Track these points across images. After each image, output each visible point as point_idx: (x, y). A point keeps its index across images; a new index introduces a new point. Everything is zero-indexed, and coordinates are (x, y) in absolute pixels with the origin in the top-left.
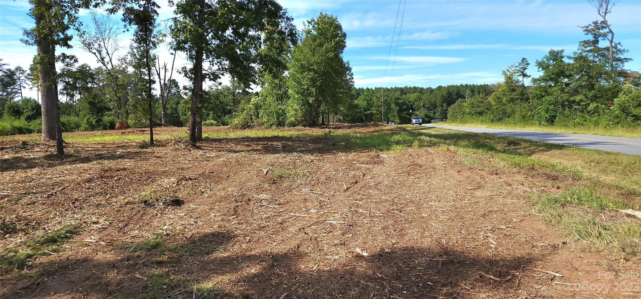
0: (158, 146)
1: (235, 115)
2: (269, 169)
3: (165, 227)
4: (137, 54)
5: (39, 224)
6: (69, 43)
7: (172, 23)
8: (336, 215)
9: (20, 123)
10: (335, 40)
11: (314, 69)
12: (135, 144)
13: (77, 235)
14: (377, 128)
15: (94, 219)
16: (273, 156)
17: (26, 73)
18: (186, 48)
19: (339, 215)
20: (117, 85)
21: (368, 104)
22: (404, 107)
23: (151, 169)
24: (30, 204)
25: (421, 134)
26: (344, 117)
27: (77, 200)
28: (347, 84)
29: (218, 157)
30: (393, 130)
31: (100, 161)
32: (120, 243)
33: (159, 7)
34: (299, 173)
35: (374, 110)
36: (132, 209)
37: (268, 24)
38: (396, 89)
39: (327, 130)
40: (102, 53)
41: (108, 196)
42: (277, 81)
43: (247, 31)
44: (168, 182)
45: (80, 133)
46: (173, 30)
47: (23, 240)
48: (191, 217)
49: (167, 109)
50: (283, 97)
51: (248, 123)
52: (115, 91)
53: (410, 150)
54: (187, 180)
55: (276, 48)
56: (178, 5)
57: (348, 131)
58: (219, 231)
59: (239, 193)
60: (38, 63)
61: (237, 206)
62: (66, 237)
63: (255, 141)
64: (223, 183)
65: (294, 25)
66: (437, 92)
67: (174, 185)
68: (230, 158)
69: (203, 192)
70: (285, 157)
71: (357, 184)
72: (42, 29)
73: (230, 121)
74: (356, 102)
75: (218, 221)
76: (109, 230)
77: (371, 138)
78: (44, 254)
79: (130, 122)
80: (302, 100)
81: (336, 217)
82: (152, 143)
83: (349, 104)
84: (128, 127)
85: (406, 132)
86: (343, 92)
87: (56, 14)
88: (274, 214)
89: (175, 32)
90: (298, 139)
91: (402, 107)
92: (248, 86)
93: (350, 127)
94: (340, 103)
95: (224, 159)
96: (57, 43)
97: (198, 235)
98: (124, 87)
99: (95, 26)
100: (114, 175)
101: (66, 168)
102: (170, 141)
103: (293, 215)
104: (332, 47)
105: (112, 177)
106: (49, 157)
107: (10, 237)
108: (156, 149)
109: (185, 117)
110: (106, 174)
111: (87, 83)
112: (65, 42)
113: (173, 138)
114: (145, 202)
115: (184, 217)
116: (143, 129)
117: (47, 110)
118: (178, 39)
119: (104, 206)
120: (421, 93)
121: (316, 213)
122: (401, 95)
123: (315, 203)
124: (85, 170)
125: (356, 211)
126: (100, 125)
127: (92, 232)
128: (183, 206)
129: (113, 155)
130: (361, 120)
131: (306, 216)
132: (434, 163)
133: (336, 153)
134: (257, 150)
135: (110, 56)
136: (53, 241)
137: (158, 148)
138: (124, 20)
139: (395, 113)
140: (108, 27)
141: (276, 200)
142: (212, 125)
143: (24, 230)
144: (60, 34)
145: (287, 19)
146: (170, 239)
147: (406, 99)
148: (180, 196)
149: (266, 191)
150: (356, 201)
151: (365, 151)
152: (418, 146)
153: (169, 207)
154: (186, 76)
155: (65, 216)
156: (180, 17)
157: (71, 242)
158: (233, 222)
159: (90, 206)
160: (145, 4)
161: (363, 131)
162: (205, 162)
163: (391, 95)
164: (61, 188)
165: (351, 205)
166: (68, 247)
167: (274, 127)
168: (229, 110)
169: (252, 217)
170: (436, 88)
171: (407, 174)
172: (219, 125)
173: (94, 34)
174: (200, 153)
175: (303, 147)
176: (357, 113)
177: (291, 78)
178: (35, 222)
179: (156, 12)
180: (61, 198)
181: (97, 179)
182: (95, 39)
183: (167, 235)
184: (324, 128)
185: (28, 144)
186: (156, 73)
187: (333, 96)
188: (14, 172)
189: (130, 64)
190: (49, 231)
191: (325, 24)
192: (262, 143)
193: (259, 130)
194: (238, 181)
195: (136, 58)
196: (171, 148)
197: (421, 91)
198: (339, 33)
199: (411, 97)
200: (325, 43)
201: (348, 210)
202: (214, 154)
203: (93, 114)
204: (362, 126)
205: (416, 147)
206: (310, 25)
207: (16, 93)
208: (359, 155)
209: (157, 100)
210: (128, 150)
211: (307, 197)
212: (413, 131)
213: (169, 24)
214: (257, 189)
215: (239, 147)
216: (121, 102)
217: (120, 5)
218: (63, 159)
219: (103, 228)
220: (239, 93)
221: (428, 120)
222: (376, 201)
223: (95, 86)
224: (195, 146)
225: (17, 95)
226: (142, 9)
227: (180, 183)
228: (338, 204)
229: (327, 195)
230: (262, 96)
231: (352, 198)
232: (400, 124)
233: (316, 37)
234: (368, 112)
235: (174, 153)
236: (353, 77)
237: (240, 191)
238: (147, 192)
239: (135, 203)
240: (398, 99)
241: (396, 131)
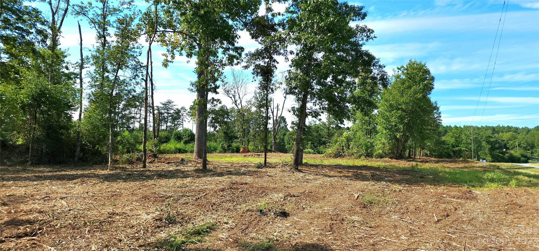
0: (270, 167)
1: (329, 146)
2: (360, 195)
3: (275, 234)
4: (259, 97)
5: (190, 219)
6: (217, 90)
7: (287, 74)
8: (428, 245)
9: (180, 145)
10: (424, 83)
11: (402, 108)
12: (253, 165)
13: (214, 231)
14: (467, 165)
15: (225, 220)
16: (362, 183)
17: (187, 111)
18: (296, 93)
19: (431, 245)
20: (243, 120)
21: (457, 141)
22: (497, 145)
23: (265, 185)
24: (185, 204)
25: (519, 174)
26: (431, 151)
27: (214, 204)
28: (434, 121)
29: (316, 179)
30: (485, 168)
31: (230, 176)
32: (242, 241)
33: (278, 63)
34: (388, 201)
35: (463, 147)
36: (251, 215)
37: (362, 71)
38: (487, 128)
39: (414, 163)
40: (236, 97)
41: (235, 203)
42: (367, 118)
43: (345, 78)
44: (277, 196)
45: (217, 154)
46: (287, 79)
47: (180, 230)
48: (295, 228)
49: (277, 139)
50: (372, 132)
51: (340, 152)
52: (242, 125)
53: (506, 189)
54: (291, 197)
55: (368, 91)
56: (292, 61)
57: (436, 165)
58: (318, 243)
59: (334, 213)
60: (197, 104)
61: (333, 224)
62: (207, 232)
63: (347, 169)
64: (320, 202)
65: (386, 71)
66: (535, 132)
67: (282, 200)
68: (326, 181)
69: (304, 208)
70: (374, 185)
71: (448, 218)
72: (202, 81)
73: (324, 151)
74: (443, 138)
75: (317, 235)
76: (235, 230)
77: (462, 173)
78: (192, 242)
79: (250, 148)
80: (390, 135)
81: (428, 247)
82: (266, 165)
83: (436, 140)
84: (249, 151)
85: (501, 170)
86: (431, 129)
87: (211, 71)
88: (365, 235)
89: (289, 80)
90: (386, 170)
91: (495, 145)
92: (342, 122)
93: (437, 162)
94: (427, 139)
95: (321, 182)
96: (209, 90)
97: (301, 244)
98: (248, 121)
99: (233, 78)
100: (239, 188)
101: (208, 179)
102: (278, 164)
103: (384, 239)
104: (420, 89)
105: (238, 189)
106: (197, 171)
107: (172, 226)
108: (268, 170)
109: (289, 146)
110: (234, 186)
111: (224, 119)
112: (215, 90)
113: (281, 162)
114: (261, 211)
115: (290, 227)
116: (258, 154)
117: (198, 137)
118: (290, 86)
119: (232, 210)
120: (515, 132)
121: (407, 240)
122: (493, 134)
123: (406, 231)
124: (220, 182)
125: (449, 244)
126: (230, 149)
127: (224, 230)
128: (288, 218)
129: (238, 172)
130: (449, 156)
131: (396, 241)
132: (537, 204)
133: (424, 185)
134: (348, 177)
135: (241, 99)
136: (198, 233)
137: (270, 169)
138: (253, 74)
139: (487, 151)
140: (241, 79)
141: (367, 223)
142: (310, 153)
143: (180, 223)
144: (212, 84)
145: (379, 67)
146: (279, 245)
147: (498, 137)
148: (287, 209)
149: (358, 213)
150: (448, 234)
151: (455, 186)
152: (516, 185)
153: (278, 218)
154: (294, 114)
155: (206, 215)
156: (293, 70)
157: (210, 236)
158: (330, 238)
159: (223, 209)
160: (269, 61)
161: (452, 167)
162: (305, 183)
163: (482, 133)
164: (204, 194)
165: (443, 237)
166: (208, 239)
167: (363, 157)
168: (324, 141)
169: (346, 235)
170: (533, 128)
171: (504, 213)
172: (315, 154)
173: (232, 84)
174: (301, 175)
175: (391, 177)
176: (444, 149)
177: (380, 116)
178: (187, 217)
179: (275, 66)
180: (204, 201)
181: (228, 189)
182: (232, 87)
183: (277, 240)
184: (410, 161)
185: (184, 161)
186: (271, 111)
187: (420, 133)
188: (175, 180)
189: (253, 105)
190: (196, 226)
191: (414, 70)
192: (352, 171)
193: (349, 159)
194: (333, 202)
195: (258, 100)
196: (279, 170)
197: (516, 130)
198: (427, 77)
199: (504, 135)
200: (413, 86)
201: (441, 242)
202: (312, 177)
203: (226, 141)
204: (451, 162)
205: (514, 186)
206: (399, 70)
207: (180, 124)
208: (449, 189)
209: (270, 132)
210: (249, 169)
211: (397, 224)
212: (508, 170)
213: (285, 75)
214: (349, 211)
215: (332, 173)
216: (245, 133)
217: (252, 63)
218: (205, 173)
219: (231, 228)
220: (333, 128)
221: (525, 160)
222: (470, 237)
223: (229, 121)
224: (297, 169)
225: (180, 126)
226: (266, 65)
227: (286, 198)
228: (429, 234)
229: (417, 224)
230: (353, 130)
231: (444, 231)
232: (492, 162)
233: (405, 81)
234: (457, 149)
235: (281, 174)
236: (441, 115)
237: (335, 211)
238: (262, 203)
239: (253, 211)
240: (490, 137)
241: (489, 168)
